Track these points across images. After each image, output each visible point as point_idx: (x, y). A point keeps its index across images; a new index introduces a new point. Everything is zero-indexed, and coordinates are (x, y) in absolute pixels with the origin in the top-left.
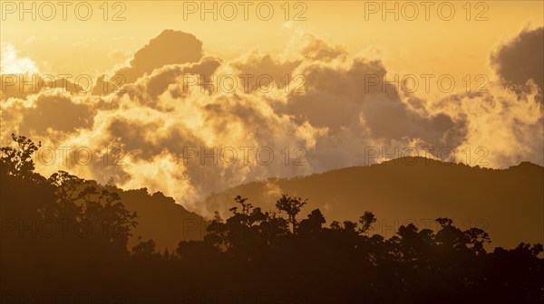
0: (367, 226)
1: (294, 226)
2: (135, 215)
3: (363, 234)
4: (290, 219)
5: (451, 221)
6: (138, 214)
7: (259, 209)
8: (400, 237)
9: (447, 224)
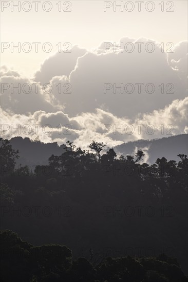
0: (139, 158)
1: (99, 157)
2: (18, 152)
3: (137, 163)
4: (97, 154)
5: (186, 156)
6: (19, 152)
7: (80, 148)
8: (157, 165)
9: (184, 157)
